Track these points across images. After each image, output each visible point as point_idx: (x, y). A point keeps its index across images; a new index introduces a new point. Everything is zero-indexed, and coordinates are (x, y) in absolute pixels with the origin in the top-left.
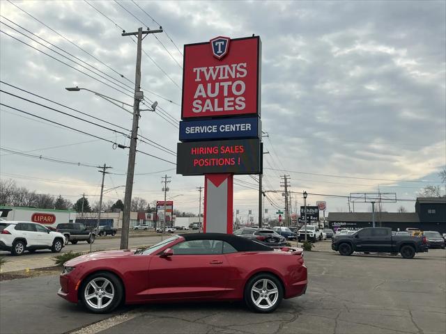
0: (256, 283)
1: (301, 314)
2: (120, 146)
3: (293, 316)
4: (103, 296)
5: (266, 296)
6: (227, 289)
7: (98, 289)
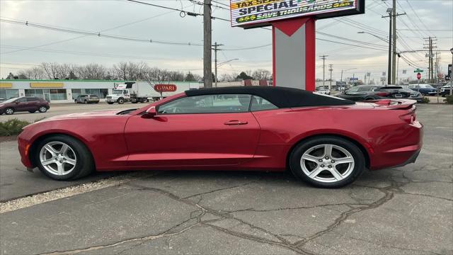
0: (311, 149)
1: (401, 192)
2: (189, 14)
3: (383, 194)
4: (64, 161)
5: (330, 166)
6: (256, 156)
7: (57, 154)
